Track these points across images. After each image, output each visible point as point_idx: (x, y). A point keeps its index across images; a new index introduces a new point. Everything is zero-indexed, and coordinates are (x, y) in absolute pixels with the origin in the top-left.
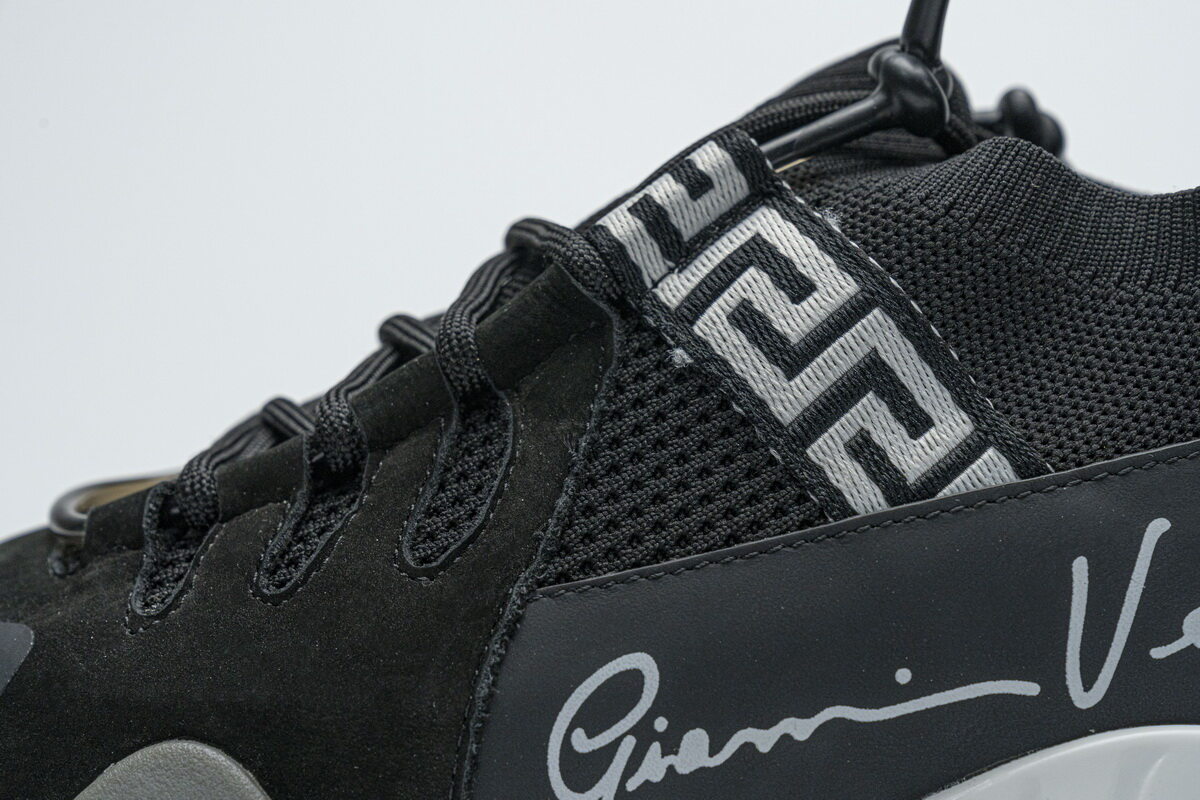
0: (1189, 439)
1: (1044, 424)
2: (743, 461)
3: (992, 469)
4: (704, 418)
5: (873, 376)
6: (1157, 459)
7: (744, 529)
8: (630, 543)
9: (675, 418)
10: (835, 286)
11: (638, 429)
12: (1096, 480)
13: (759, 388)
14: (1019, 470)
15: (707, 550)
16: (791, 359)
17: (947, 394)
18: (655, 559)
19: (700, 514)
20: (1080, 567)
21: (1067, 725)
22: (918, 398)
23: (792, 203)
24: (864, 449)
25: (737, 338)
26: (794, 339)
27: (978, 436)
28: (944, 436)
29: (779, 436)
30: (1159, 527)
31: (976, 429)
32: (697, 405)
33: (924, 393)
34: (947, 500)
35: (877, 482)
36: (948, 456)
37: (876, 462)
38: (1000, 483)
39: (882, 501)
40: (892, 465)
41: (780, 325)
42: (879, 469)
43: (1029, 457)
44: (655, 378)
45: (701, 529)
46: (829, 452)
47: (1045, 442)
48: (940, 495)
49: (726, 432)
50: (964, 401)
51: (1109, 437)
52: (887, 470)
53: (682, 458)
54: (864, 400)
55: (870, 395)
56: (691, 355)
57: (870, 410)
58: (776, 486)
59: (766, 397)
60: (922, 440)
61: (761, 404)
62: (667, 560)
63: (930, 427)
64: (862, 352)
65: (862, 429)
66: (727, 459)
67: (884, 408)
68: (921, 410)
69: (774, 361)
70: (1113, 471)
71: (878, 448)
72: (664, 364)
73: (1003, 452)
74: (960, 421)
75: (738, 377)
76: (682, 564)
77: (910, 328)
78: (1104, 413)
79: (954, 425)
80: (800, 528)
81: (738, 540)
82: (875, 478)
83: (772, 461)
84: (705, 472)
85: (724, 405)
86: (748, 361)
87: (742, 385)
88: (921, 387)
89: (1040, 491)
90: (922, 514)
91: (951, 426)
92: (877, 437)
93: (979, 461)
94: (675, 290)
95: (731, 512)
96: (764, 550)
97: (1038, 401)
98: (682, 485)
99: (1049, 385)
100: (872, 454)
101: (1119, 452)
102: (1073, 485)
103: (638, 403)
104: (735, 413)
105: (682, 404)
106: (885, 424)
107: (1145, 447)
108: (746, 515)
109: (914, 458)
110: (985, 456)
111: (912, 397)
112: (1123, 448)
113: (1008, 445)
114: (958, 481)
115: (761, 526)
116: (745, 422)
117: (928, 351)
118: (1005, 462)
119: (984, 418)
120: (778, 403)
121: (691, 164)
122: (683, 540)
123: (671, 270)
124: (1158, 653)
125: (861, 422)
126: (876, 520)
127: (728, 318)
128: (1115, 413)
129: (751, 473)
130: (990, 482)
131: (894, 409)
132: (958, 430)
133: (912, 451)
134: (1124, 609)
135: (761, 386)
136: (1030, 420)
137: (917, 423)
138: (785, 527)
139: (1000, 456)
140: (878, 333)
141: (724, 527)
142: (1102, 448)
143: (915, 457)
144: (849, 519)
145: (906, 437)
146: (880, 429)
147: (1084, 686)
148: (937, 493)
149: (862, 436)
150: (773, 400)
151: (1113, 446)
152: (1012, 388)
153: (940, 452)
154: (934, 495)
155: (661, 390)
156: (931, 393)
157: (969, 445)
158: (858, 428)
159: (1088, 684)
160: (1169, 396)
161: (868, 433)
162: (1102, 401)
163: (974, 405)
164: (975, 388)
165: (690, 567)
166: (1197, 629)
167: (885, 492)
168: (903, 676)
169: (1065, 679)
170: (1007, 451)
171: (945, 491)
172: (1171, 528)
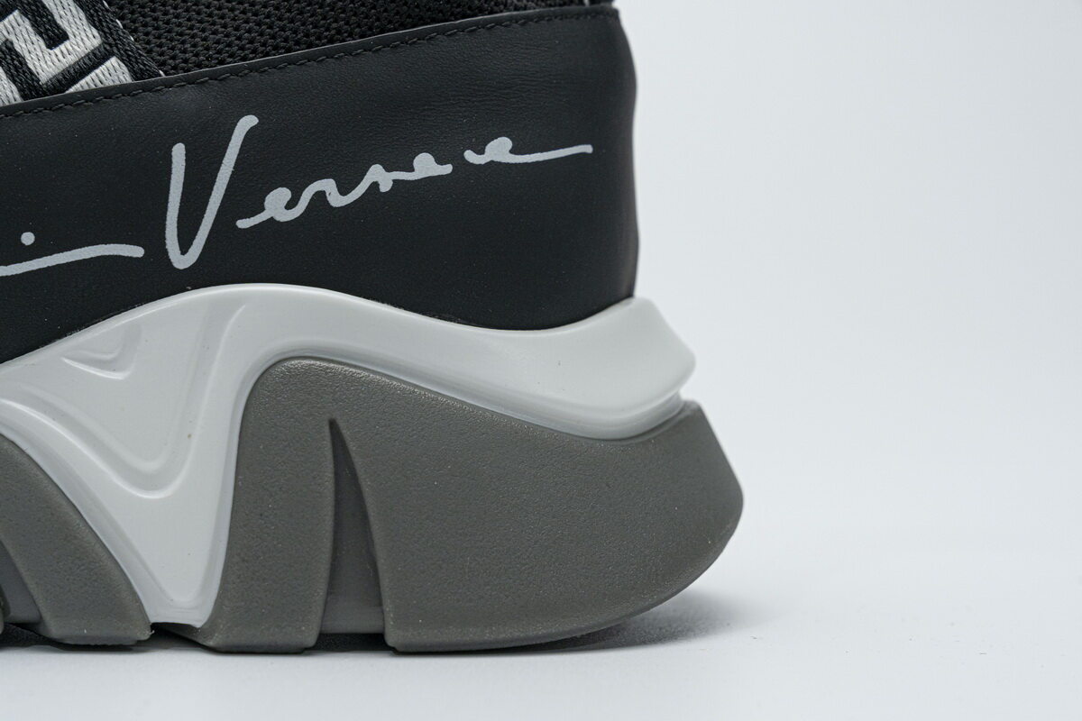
0: (280, 53)
1: (164, 40)
3: (113, 72)
6: (252, 68)
12: (198, 83)
14: (135, 74)
17: (82, 14)
20: (179, 152)
21: (169, 282)
22: (57, 17)
24: (8, 57)
27: (105, 48)
28: (76, 47)
30: (248, 122)
31: (104, 42)
33: (62, 13)
34: (72, 94)
35: (14, 82)
36: (77, 63)
37: (15, 67)
38: (117, 83)
39: (17, 96)
40: (29, 69)
42: (17, 71)
43: (144, 65)
47: (162, 54)
48: (67, 92)
50: (95, 20)
51: (214, 52)
52: (24, 72)
54: (11, 17)
55: (16, 13)
57: (15, 24)
60: (57, 50)
63: (65, 40)
65: (7, 40)
67: (27, 24)
68: (58, 27)
70: (214, 76)
71: (18, 55)
73: (123, 61)
74: (91, 36)
78: (214, 33)
79: (85, 39)
82: (12, 78)
88: (60, 8)
89: (150, 91)
90: (49, 106)
91: (83, 38)
92: (19, 46)
93: (102, 68)
97: (161, 23)
99: (171, 11)
100: (13, 60)
101: (222, 62)
102: (178, 86)
106: (26, 36)
107: (244, 59)
109: (46, 63)
110: (108, 63)
111: (52, 16)
112: (225, 60)
113: (129, 56)
114: (83, 82)
118: (125, 69)
119: (111, 34)
124: (243, 224)
125: (6, 33)
126: (10, 110)
128: (222, 32)
130: (109, 83)
131: (35, 25)
132: (88, 43)
133: (47, 58)
134: (215, 187)
136: (151, 37)
139: (120, 63)
142: (207, 59)
143: (49, 63)
145: (44, 47)
146: (21, 39)
147: (181, 249)
148: (67, 89)
149: (7, 47)
151: (217, 58)
152: (140, 13)
153: (71, 59)
154: (64, 91)
156: (69, 14)
157: (95, 55)
158: (4, 39)
159: (184, 247)
160: (268, 20)
161: (12, 43)
162: (214, 24)
163: (104, 24)
164: (107, 11)
166: (277, 206)
167: (20, 90)
168: (28, 238)
169: (165, 244)
170: (127, 60)
171: (72, 90)
172: (258, 123)
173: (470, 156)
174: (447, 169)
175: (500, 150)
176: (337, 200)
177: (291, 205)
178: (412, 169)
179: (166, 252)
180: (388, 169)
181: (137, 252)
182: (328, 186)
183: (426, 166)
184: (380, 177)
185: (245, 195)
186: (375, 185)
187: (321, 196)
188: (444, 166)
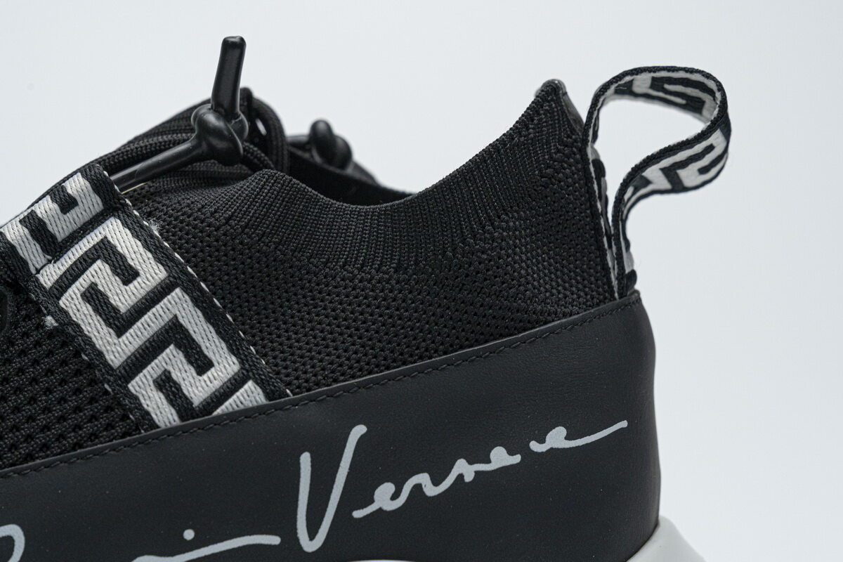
0: (381, 371)
1: (288, 363)
2: (88, 392)
3: (250, 395)
4: (64, 363)
5: (174, 334)
6: (359, 386)
7: (85, 439)
8: (10, 450)
9: (46, 363)
10: (152, 273)
11: (21, 371)
12: (319, 401)
13: (99, 344)
14: (269, 396)
15: (60, 454)
16: (120, 323)
17: (224, 345)
18: (25, 460)
19: (57, 429)
20: (305, 460)
22: (204, 348)
23: (130, 215)
24: (166, 384)
25: (87, 309)
26: (123, 309)
27: (243, 373)
28: (220, 374)
29: (111, 375)
30: (359, 431)
31: (242, 368)
32: (60, 355)
33: (208, 345)
34: (219, 417)
35: (173, 406)
36: (221, 387)
37: (173, 392)
38: (255, 404)
39: (176, 418)
40: (184, 394)
41: (114, 300)
42: (175, 397)
43: (275, 386)
44: (35, 336)
45: (57, 440)
46: (143, 387)
47: (287, 375)
48: (215, 413)
49: (78, 373)
50: (234, 349)
51: (329, 371)
52: (180, 398)
53: (48, 391)
54: (168, 351)
55: (172, 347)
56: (56, 321)
57: (172, 357)
58: (108, 409)
59: (103, 349)
60: (205, 377)
61: (100, 354)
62: (34, 460)
63: (211, 367)
64: (167, 317)
65: (166, 370)
66: (78, 391)
67: (181, 356)
68: (206, 357)
69: (109, 325)
70: (330, 394)
71: (175, 383)
72: (40, 326)
73: (257, 384)
74: (231, 363)
75: (86, 335)
76: (42, 464)
77: (200, 301)
78: (328, 355)
79: (227, 366)
80: (123, 437)
81: (81, 447)
82: (172, 402)
83: (106, 392)
84: (63, 400)
85: (77, 354)
86: (93, 325)
87: (88, 341)
88: (206, 341)
89: (281, 409)
90: (201, 427)
91: (225, 366)
92: (176, 375)
93: (242, 390)
94: (49, 276)
95: (78, 427)
96: (95, 453)
97: (285, 347)
98: (47, 410)
99: (293, 336)
100: (171, 387)
101: (336, 381)
102: (302, 405)
103: (23, 353)
104: (83, 360)
105: (50, 353)
106: (181, 366)
107: (353, 377)
108: (88, 428)
109: (198, 388)
110: (246, 387)
111: (200, 347)
112: (338, 378)
113: (262, 379)
114: (227, 404)
115: (97, 437)
116: (90, 366)
117: (212, 316)
118: (259, 390)
119: (247, 361)
120: (111, 353)
121: (64, 189)
122: (45, 447)
123: (49, 262)
124: (358, 514)
125: (164, 365)
126: (171, 432)
127: (81, 296)
128: (335, 354)
129: (92, 400)
130: (248, 404)
131: (187, 356)
132: (229, 370)
133: (198, 384)
134: (335, 486)
135: (101, 342)
136: (278, 361)
137: (202, 364)
138: (112, 437)
139: (256, 386)
140: (178, 305)
141: (72, 438)
142: (324, 379)
143: (200, 388)
144: (154, 431)
145: (195, 374)
146: (177, 369)
147: (309, 537)
148: (213, 412)
149: (165, 375)
150: (107, 351)
151: (332, 377)
152: (269, 339)
153: (217, 384)
154: (211, 413)
155: (38, 344)
156: (213, 344)
157: (235, 380)
158: (163, 369)
159: (312, 535)
160: (370, 343)
161: (169, 372)
162: (327, 347)
163: (241, 352)
164: (243, 340)
165: (48, 466)
166: (385, 498)
167: (178, 412)
168: (189, 535)
169: (296, 533)
170: (261, 383)
171: (219, 411)
172: (367, 431)
173: (535, 446)
174: (517, 459)
175: (557, 438)
176: (431, 490)
177: (395, 496)
178: (488, 461)
179: (297, 540)
180: (471, 462)
181: (274, 540)
182: (423, 479)
183: (500, 458)
184: (464, 469)
185: (359, 492)
186: (461, 477)
187: (418, 488)
188: (514, 457)
